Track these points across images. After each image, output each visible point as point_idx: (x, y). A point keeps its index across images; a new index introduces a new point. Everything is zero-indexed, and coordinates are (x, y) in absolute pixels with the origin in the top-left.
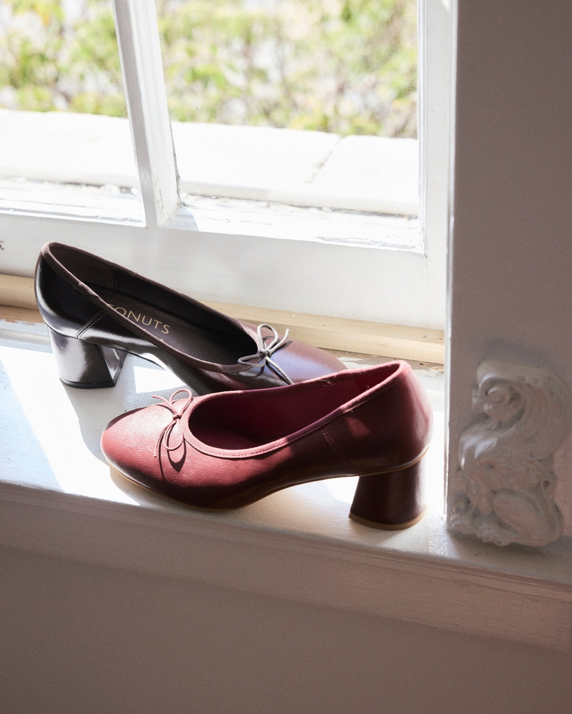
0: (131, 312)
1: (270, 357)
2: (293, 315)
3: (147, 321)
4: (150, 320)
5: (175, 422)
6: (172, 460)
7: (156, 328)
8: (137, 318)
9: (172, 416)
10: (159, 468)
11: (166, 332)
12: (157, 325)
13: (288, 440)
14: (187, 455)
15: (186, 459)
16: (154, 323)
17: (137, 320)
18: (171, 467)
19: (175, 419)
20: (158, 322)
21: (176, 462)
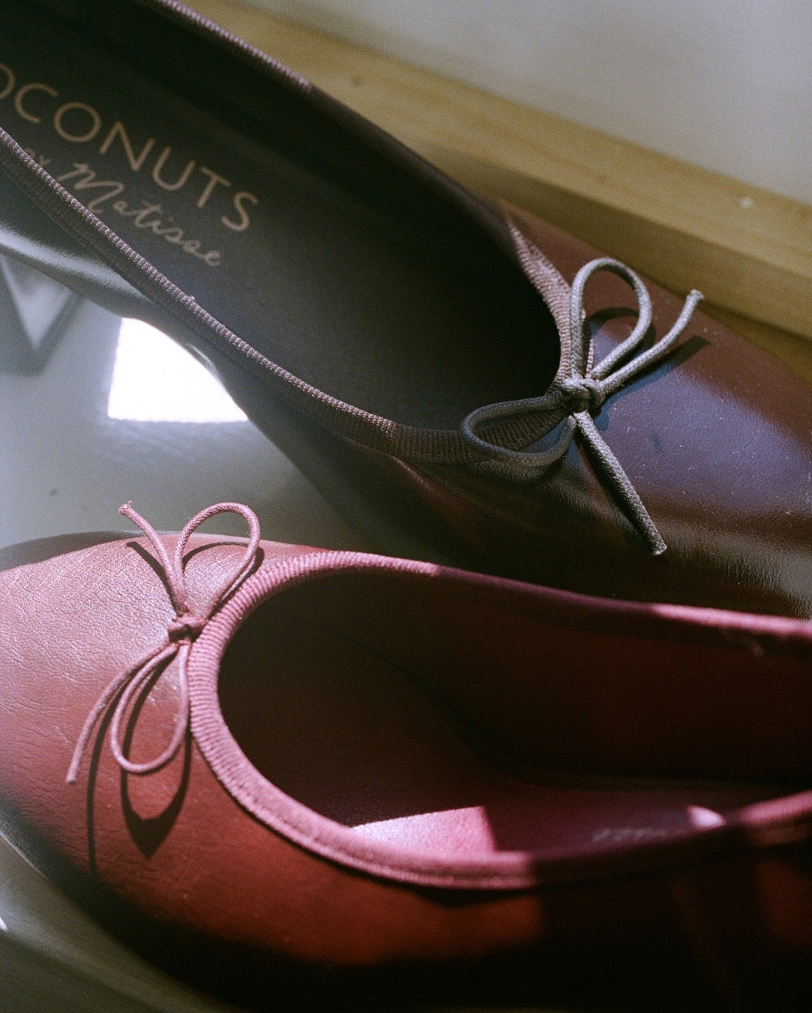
0: (119, 127)
1: (594, 413)
2: (746, 203)
3: (170, 174)
4: (182, 170)
5: (171, 649)
6: (135, 808)
7: (201, 203)
8: (137, 156)
9: (169, 619)
10: (82, 823)
11: (239, 222)
12: (207, 193)
13: (537, 868)
14: (188, 801)
15: (182, 817)
16: (198, 182)
17: (136, 165)
18: (124, 833)
19: (176, 636)
20: (215, 179)
21: (144, 816)
